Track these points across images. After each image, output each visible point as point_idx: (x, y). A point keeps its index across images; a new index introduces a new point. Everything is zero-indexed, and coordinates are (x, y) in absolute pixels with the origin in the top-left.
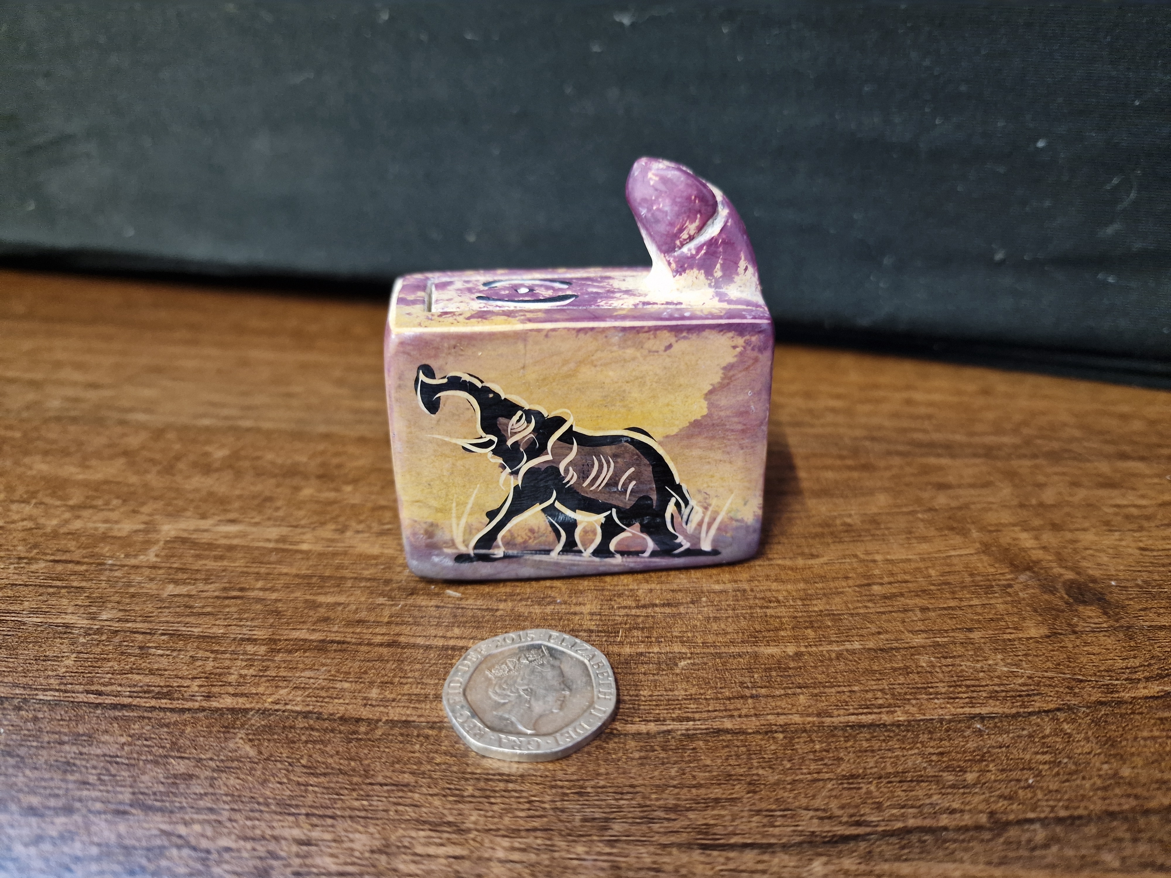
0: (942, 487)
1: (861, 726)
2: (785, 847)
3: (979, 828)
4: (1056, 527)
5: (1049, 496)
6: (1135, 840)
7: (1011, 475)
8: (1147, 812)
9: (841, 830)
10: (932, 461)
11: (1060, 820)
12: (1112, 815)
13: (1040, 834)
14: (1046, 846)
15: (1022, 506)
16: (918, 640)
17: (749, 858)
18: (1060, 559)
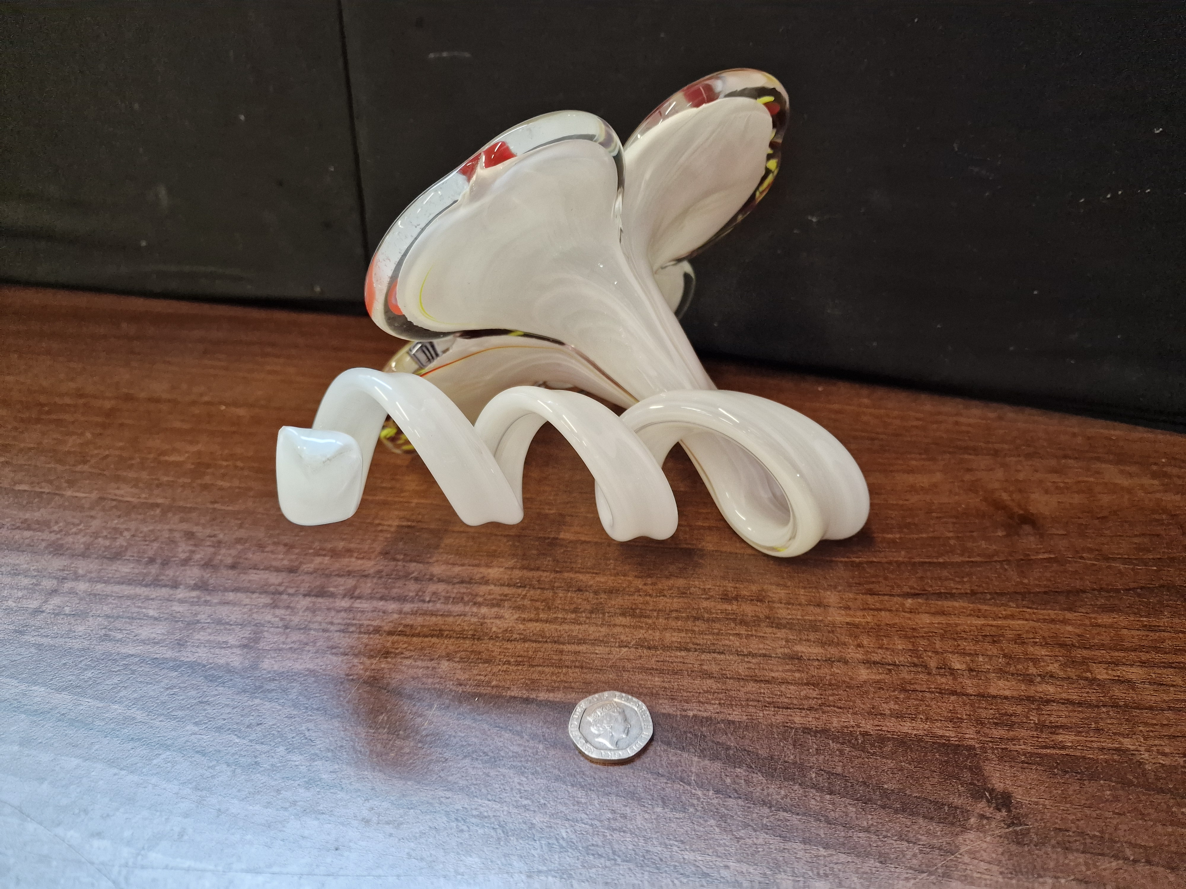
0: (969, 470)
1: (926, 563)
2: (899, 596)
3: (966, 593)
4: (1020, 491)
5: (1021, 476)
6: (1023, 600)
7: (1004, 465)
8: (1030, 593)
9: (917, 592)
10: (966, 456)
11: (996, 593)
12: (1016, 593)
13: (988, 596)
14: (990, 599)
15: (1006, 481)
16: (951, 535)
17: (886, 598)
18: (1019, 506)
